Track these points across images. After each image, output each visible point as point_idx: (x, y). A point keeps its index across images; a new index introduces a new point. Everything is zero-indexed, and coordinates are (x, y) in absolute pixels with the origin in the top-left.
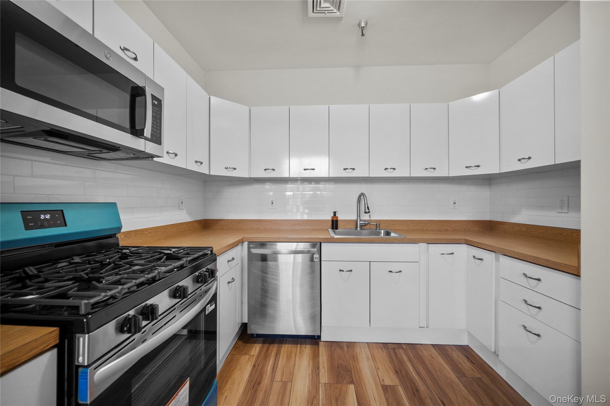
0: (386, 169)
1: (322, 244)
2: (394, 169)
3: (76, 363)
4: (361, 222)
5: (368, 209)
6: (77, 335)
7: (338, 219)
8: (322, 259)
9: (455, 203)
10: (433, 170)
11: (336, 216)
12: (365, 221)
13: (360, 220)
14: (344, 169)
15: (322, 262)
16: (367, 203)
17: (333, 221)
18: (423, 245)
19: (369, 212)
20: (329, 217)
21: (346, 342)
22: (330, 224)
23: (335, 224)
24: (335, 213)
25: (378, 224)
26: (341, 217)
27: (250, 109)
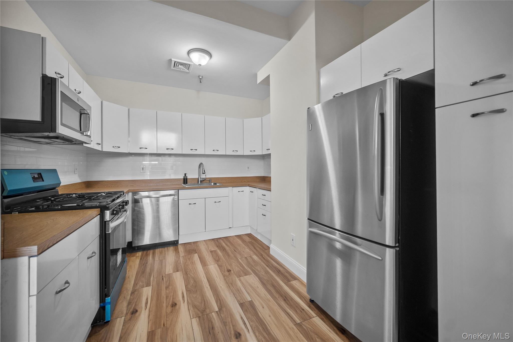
0: (213, 150)
1: (179, 191)
2: (218, 150)
3: (105, 220)
4: (201, 179)
5: (204, 171)
6: (105, 211)
7: (188, 178)
8: (179, 199)
9: (248, 168)
10: (236, 152)
11: (186, 176)
12: (203, 178)
13: (200, 178)
14: (191, 150)
15: (179, 200)
16: (204, 169)
17: (184, 179)
18: (231, 188)
19: (205, 173)
20: (182, 177)
21: (193, 242)
22: (182, 181)
23: (185, 181)
24: (185, 174)
25: (210, 180)
26: (189, 177)
27: (129, 110)
